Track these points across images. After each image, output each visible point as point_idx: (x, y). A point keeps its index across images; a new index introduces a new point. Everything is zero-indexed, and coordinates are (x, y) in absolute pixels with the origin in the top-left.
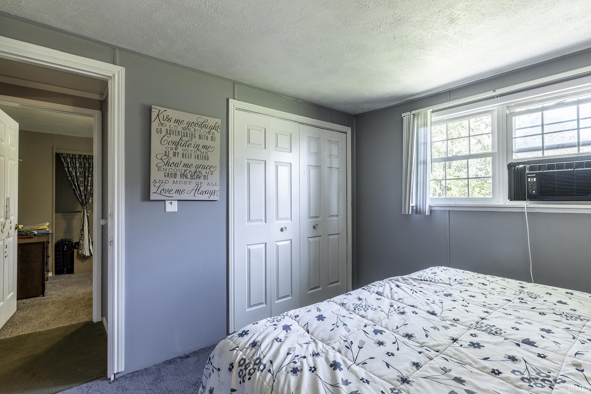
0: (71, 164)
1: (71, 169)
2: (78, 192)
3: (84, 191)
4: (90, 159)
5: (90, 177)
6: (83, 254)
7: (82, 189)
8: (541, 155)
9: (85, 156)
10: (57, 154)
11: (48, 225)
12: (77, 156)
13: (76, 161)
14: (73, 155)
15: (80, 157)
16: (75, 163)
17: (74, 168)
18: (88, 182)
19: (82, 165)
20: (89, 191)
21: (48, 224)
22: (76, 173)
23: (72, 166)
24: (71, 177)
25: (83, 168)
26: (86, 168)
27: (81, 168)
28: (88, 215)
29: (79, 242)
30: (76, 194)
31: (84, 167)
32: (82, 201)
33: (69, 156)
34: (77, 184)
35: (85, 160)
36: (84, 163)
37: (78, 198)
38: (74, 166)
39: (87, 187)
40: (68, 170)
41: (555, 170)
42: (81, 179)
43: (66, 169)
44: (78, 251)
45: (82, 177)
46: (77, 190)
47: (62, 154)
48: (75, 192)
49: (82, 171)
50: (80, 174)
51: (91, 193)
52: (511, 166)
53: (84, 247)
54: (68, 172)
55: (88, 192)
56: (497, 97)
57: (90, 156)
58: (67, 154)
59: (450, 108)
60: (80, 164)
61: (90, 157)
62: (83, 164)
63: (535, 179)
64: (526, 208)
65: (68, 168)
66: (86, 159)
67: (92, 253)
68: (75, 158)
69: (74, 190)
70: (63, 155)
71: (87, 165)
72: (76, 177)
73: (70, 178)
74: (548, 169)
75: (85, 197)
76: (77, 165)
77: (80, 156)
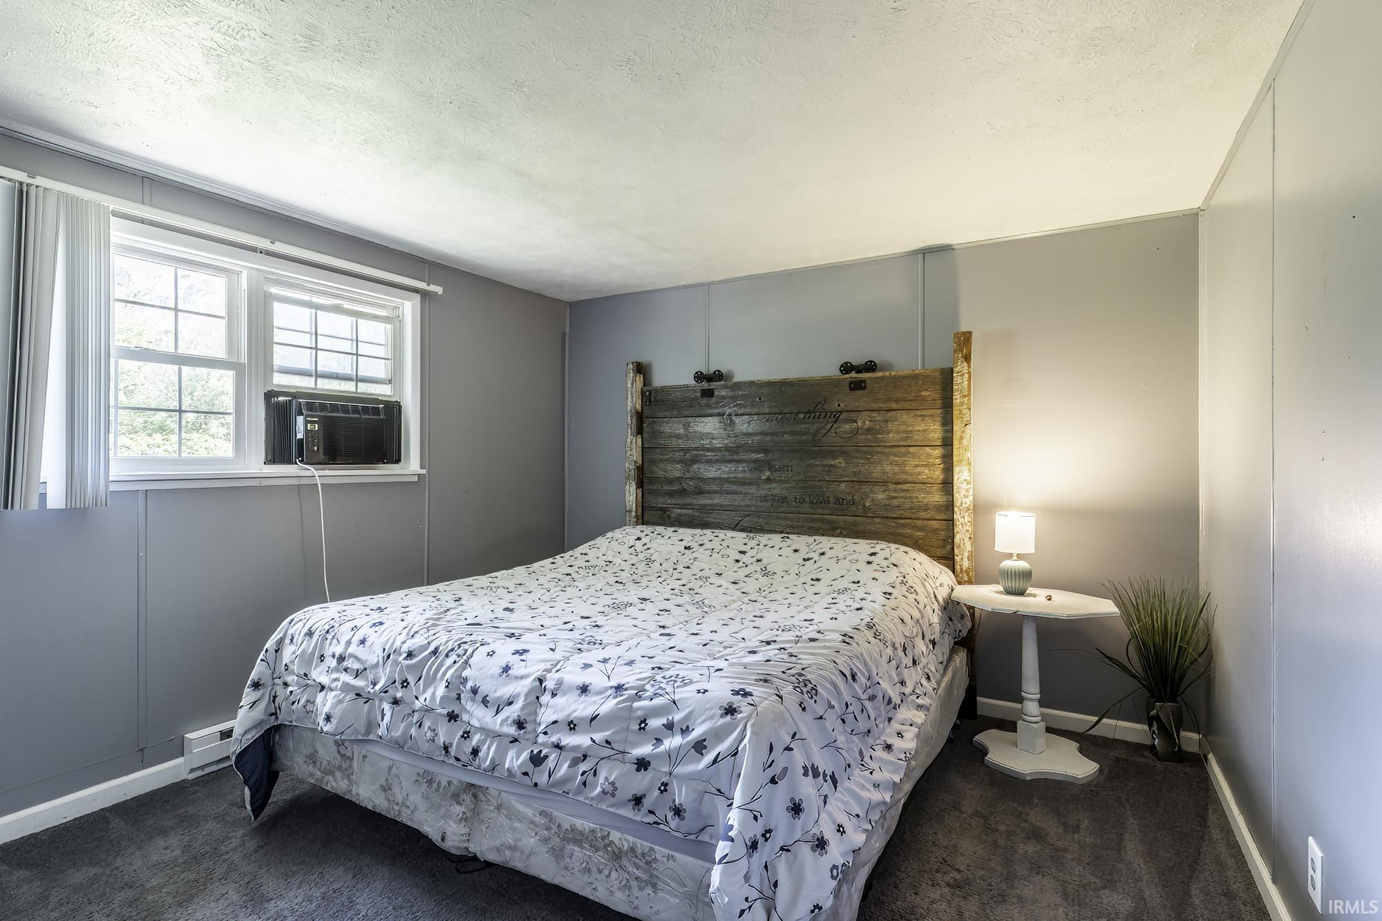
8: (312, 385)
41: (341, 415)
52: (269, 395)
56: (261, 252)
59: (152, 223)
63: (317, 426)
64: (317, 477)
74: (332, 411)
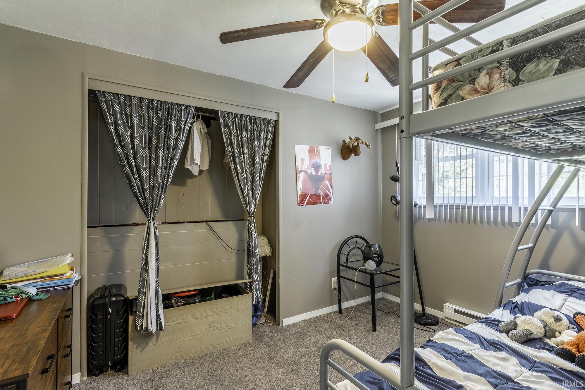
0: (122, 118)
1: (121, 129)
2: (136, 182)
3: (150, 180)
4: (160, 109)
5: (160, 148)
6: (147, 328)
7: (145, 174)
9: (151, 101)
10: (92, 93)
11: (68, 261)
12: (135, 101)
13: (131, 111)
14: (125, 96)
15: (141, 103)
16: (131, 115)
17: (130, 128)
18: (157, 160)
19: (144, 122)
20: (160, 179)
21: (69, 259)
22: (132, 138)
23: (124, 122)
24: (123, 147)
25: (146, 129)
26: (152, 129)
27: (143, 128)
28: (158, 233)
29: (136, 299)
30: (132, 186)
31: (149, 127)
32: (146, 203)
33: (119, 99)
34: (134, 164)
35: (151, 111)
36: (149, 117)
37: (136, 196)
38: (128, 123)
39: (156, 171)
40: (116, 131)
42: (143, 153)
43: (112, 130)
44: (135, 320)
45: (144, 148)
46: (134, 178)
47: (104, 92)
48: (130, 181)
49: (145, 135)
50: (141, 142)
51: (163, 183)
53: (149, 310)
54: (117, 136)
55: (157, 181)
57: (161, 101)
58: (114, 94)
60: (141, 118)
61: (161, 105)
62: (147, 119)
65: (116, 125)
66: (152, 109)
67: (161, 324)
68: (130, 106)
69: (128, 176)
70: (105, 97)
71: (155, 123)
72: (133, 147)
73: (119, 150)
75: (152, 195)
76: (136, 121)
77: (141, 100)
